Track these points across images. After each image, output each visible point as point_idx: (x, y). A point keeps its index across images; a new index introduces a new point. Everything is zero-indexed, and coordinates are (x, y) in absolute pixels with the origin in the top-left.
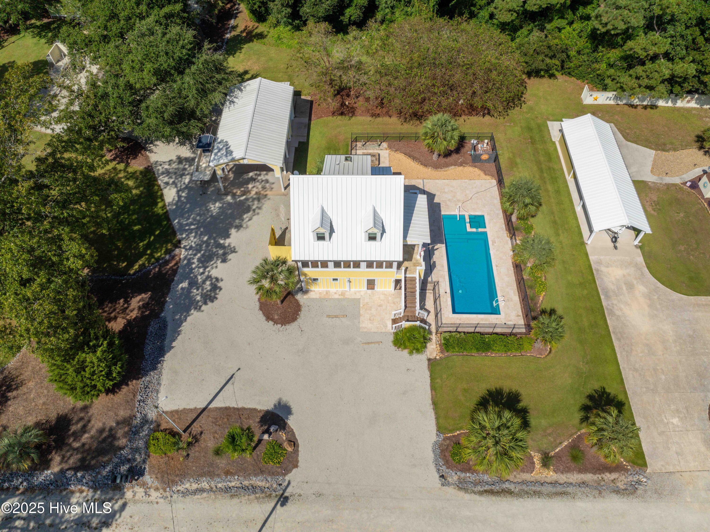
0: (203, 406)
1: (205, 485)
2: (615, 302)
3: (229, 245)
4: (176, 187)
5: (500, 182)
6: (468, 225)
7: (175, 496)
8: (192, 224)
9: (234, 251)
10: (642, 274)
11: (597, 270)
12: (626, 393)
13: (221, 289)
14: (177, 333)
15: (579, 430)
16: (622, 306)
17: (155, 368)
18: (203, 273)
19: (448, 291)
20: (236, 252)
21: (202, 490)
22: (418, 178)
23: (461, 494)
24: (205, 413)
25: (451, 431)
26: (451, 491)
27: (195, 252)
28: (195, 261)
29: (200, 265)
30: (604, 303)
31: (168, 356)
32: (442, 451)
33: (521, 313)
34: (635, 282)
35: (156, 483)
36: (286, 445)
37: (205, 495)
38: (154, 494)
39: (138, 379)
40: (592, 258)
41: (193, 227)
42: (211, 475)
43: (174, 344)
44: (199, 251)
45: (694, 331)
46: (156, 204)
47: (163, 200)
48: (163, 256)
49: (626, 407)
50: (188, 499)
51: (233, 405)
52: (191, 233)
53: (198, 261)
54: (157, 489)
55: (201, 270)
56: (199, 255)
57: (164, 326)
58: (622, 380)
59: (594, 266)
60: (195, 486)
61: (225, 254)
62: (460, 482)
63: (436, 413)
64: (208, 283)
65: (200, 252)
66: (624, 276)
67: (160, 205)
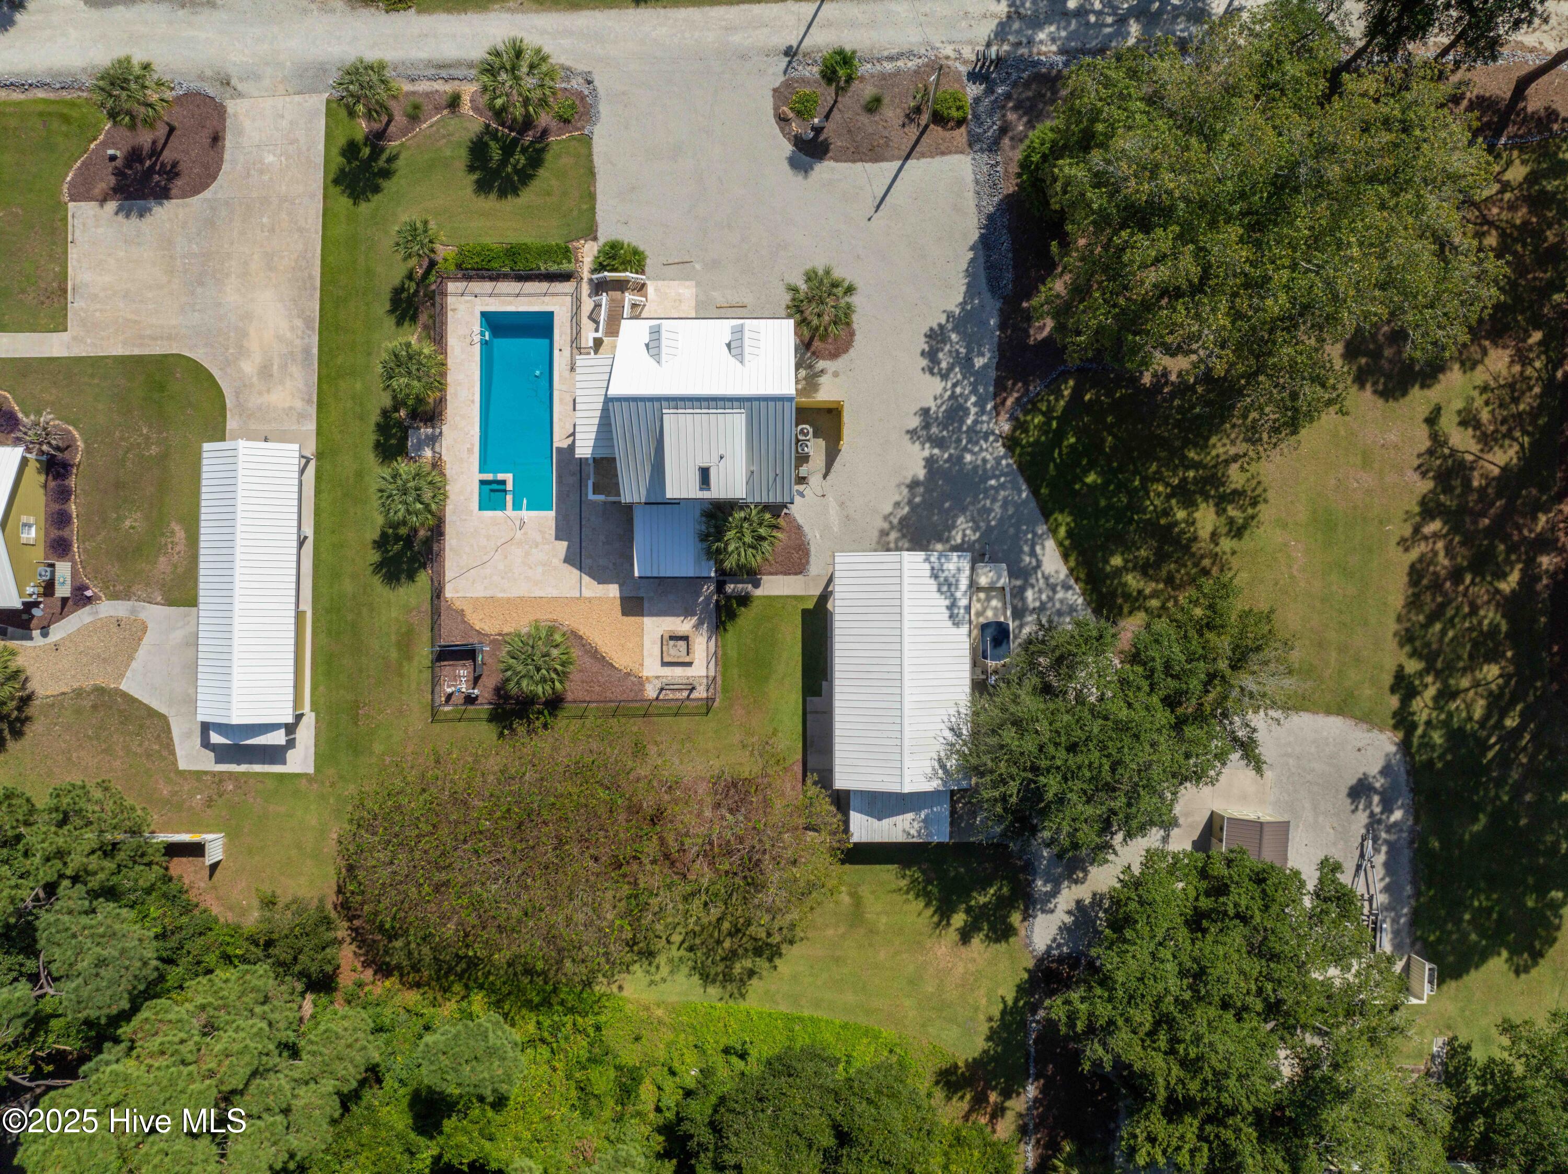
0: (910, 162)
1: (889, 67)
2: (298, 342)
3: (923, 444)
4: (1046, 578)
5: (437, 593)
6: (509, 486)
7: (923, 51)
8: (996, 489)
9: (912, 433)
10: (237, 394)
11: (309, 401)
12: (325, 197)
13: (923, 353)
14: (970, 273)
15: (402, 144)
16: (288, 335)
17: (991, 218)
18: (955, 385)
19: (556, 352)
20: (908, 432)
21: (890, 58)
22: (590, 600)
23: (568, 63)
24: (905, 154)
25: (573, 138)
26: (581, 67)
27: (978, 427)
28: (973, 410)
29: (961, 400)
30: (316, 338)
31: (974, 235)
32: (588, 113)
33: (450, 314)
34: (255, 380)
35: (950, 63)
36: (791, 115)
37: (886, 53)
38: (948, 51)
39: (1008, 196)
40: (312, 426)
41: (993, 482)
42: (883, 77)
43: (971, 255)
44: (971, 429)
45: (193, 293)
46: (1070, 534)
47: (1060, 544)
48: (1029, 418)
49: (332, 176)
50: (905, 48)
51: (868, 165)
52: (994, 468)
53: (968, 409)
54: (947, 58)
55: (958, 390)
56: (969, 422)
57: (994, 285)
58: (324, 215)
59: (313, 410)
60: (900, 63)
61: (927, 426)
62: (568, 77)
63: (591, 161)
64: (944, 365)
65: (969, 428)
66: (268, 391)
67: (1062, 531)
